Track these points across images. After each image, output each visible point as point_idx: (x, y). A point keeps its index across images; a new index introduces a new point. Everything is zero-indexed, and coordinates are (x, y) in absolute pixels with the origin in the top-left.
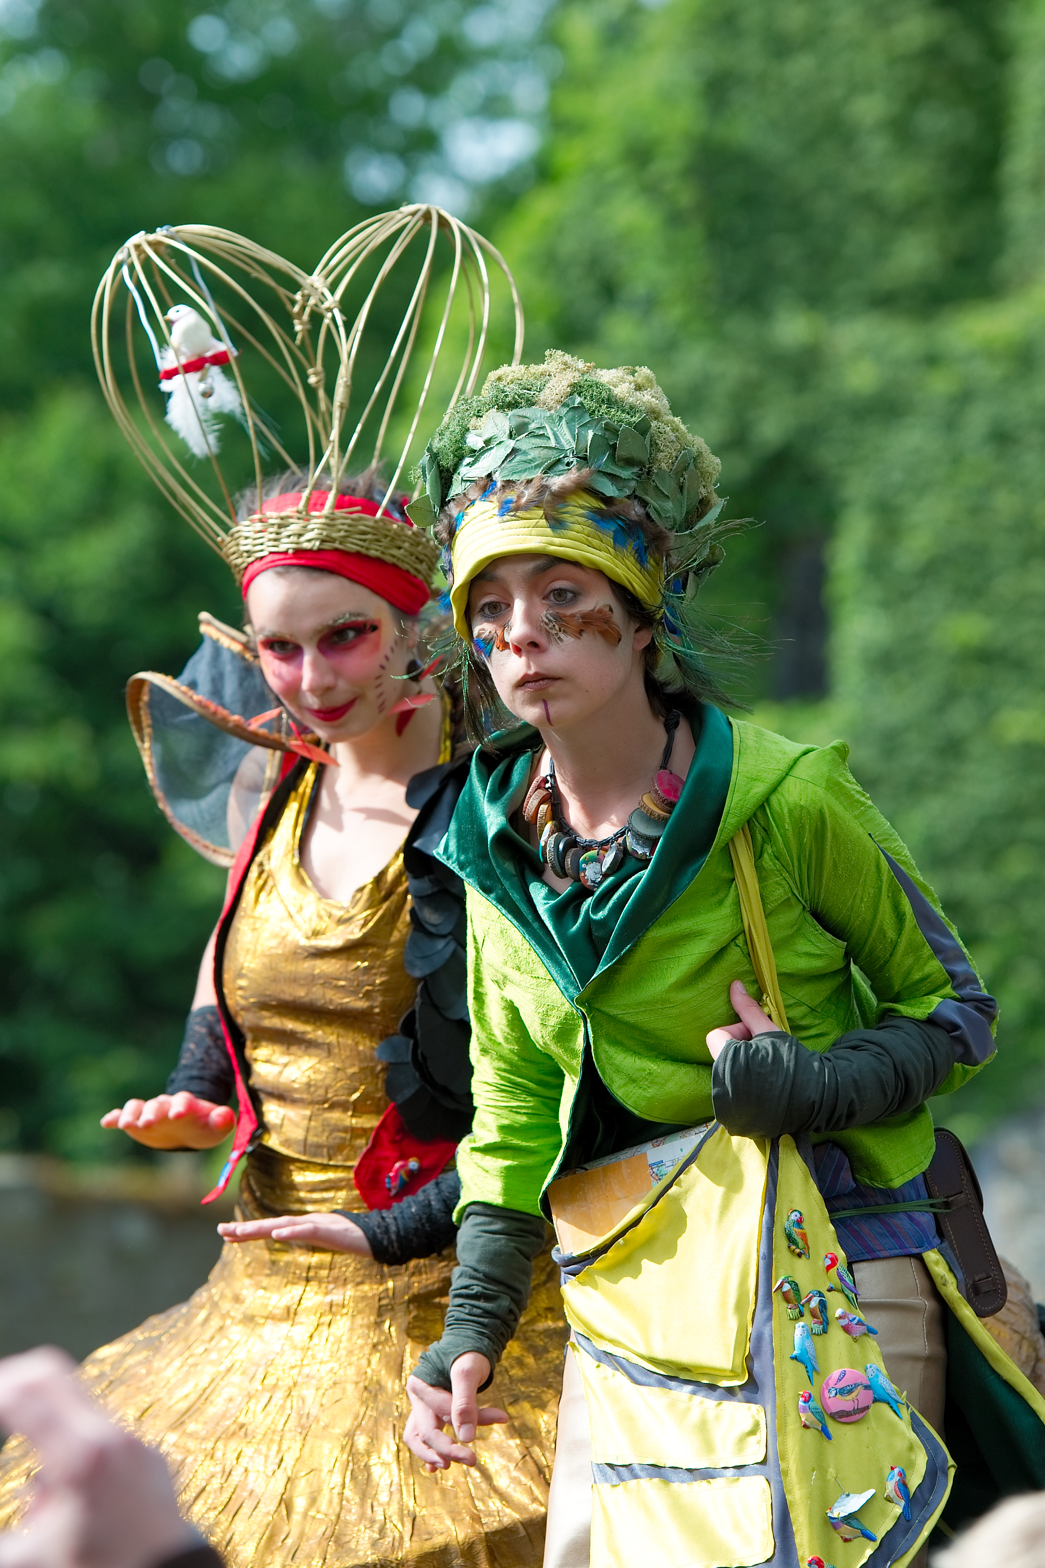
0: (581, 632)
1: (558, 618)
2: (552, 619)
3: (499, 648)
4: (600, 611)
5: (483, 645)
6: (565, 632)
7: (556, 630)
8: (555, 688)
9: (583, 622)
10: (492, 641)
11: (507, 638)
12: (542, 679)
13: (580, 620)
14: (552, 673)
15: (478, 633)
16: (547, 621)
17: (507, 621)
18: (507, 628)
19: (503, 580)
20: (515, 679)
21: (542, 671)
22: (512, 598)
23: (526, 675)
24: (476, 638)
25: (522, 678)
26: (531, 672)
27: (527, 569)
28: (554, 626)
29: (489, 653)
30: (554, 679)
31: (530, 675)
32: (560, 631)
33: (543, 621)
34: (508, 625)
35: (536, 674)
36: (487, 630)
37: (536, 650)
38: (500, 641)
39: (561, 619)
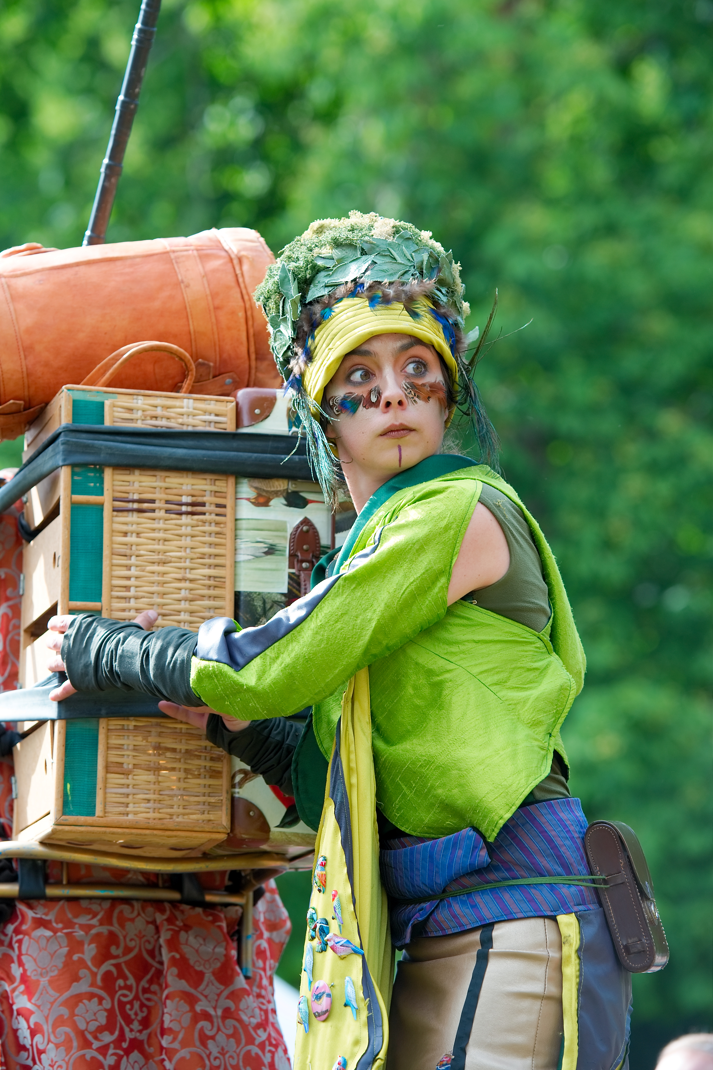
0: (429, 398)
2: (409, 386)
3: (365, 407)
4: (439, 383)
5: (349, 405)
6: (418, 397)
7: (412, 395)
8: (412, 437)
9: (431, 391)
10: (359, 402)
11: (374, 399)
12: (403, 430)
13: (429, 389)
14: (412, 426)
15: (344, 396)
16: (406, 388)
17: (374, 387)
18: (374, 392)
19: (376, 354)
20: (381, 429)
21: (406, 423)
22: (380, 369)
23: (393, 425)
24: (341, 400)
25: (388, 428)
26: (397, 423)
27: (395, 347)
28: (411, 391)
29: (354, 411)
30: (411, 430)
31: (396, 426)
32: (415, 395)
33: (403, 387)
34: (375, 389)
35: (401, 424)
36: (354, 393)
37: (401, 407)
38: (367, 401)
39: (415, 387)
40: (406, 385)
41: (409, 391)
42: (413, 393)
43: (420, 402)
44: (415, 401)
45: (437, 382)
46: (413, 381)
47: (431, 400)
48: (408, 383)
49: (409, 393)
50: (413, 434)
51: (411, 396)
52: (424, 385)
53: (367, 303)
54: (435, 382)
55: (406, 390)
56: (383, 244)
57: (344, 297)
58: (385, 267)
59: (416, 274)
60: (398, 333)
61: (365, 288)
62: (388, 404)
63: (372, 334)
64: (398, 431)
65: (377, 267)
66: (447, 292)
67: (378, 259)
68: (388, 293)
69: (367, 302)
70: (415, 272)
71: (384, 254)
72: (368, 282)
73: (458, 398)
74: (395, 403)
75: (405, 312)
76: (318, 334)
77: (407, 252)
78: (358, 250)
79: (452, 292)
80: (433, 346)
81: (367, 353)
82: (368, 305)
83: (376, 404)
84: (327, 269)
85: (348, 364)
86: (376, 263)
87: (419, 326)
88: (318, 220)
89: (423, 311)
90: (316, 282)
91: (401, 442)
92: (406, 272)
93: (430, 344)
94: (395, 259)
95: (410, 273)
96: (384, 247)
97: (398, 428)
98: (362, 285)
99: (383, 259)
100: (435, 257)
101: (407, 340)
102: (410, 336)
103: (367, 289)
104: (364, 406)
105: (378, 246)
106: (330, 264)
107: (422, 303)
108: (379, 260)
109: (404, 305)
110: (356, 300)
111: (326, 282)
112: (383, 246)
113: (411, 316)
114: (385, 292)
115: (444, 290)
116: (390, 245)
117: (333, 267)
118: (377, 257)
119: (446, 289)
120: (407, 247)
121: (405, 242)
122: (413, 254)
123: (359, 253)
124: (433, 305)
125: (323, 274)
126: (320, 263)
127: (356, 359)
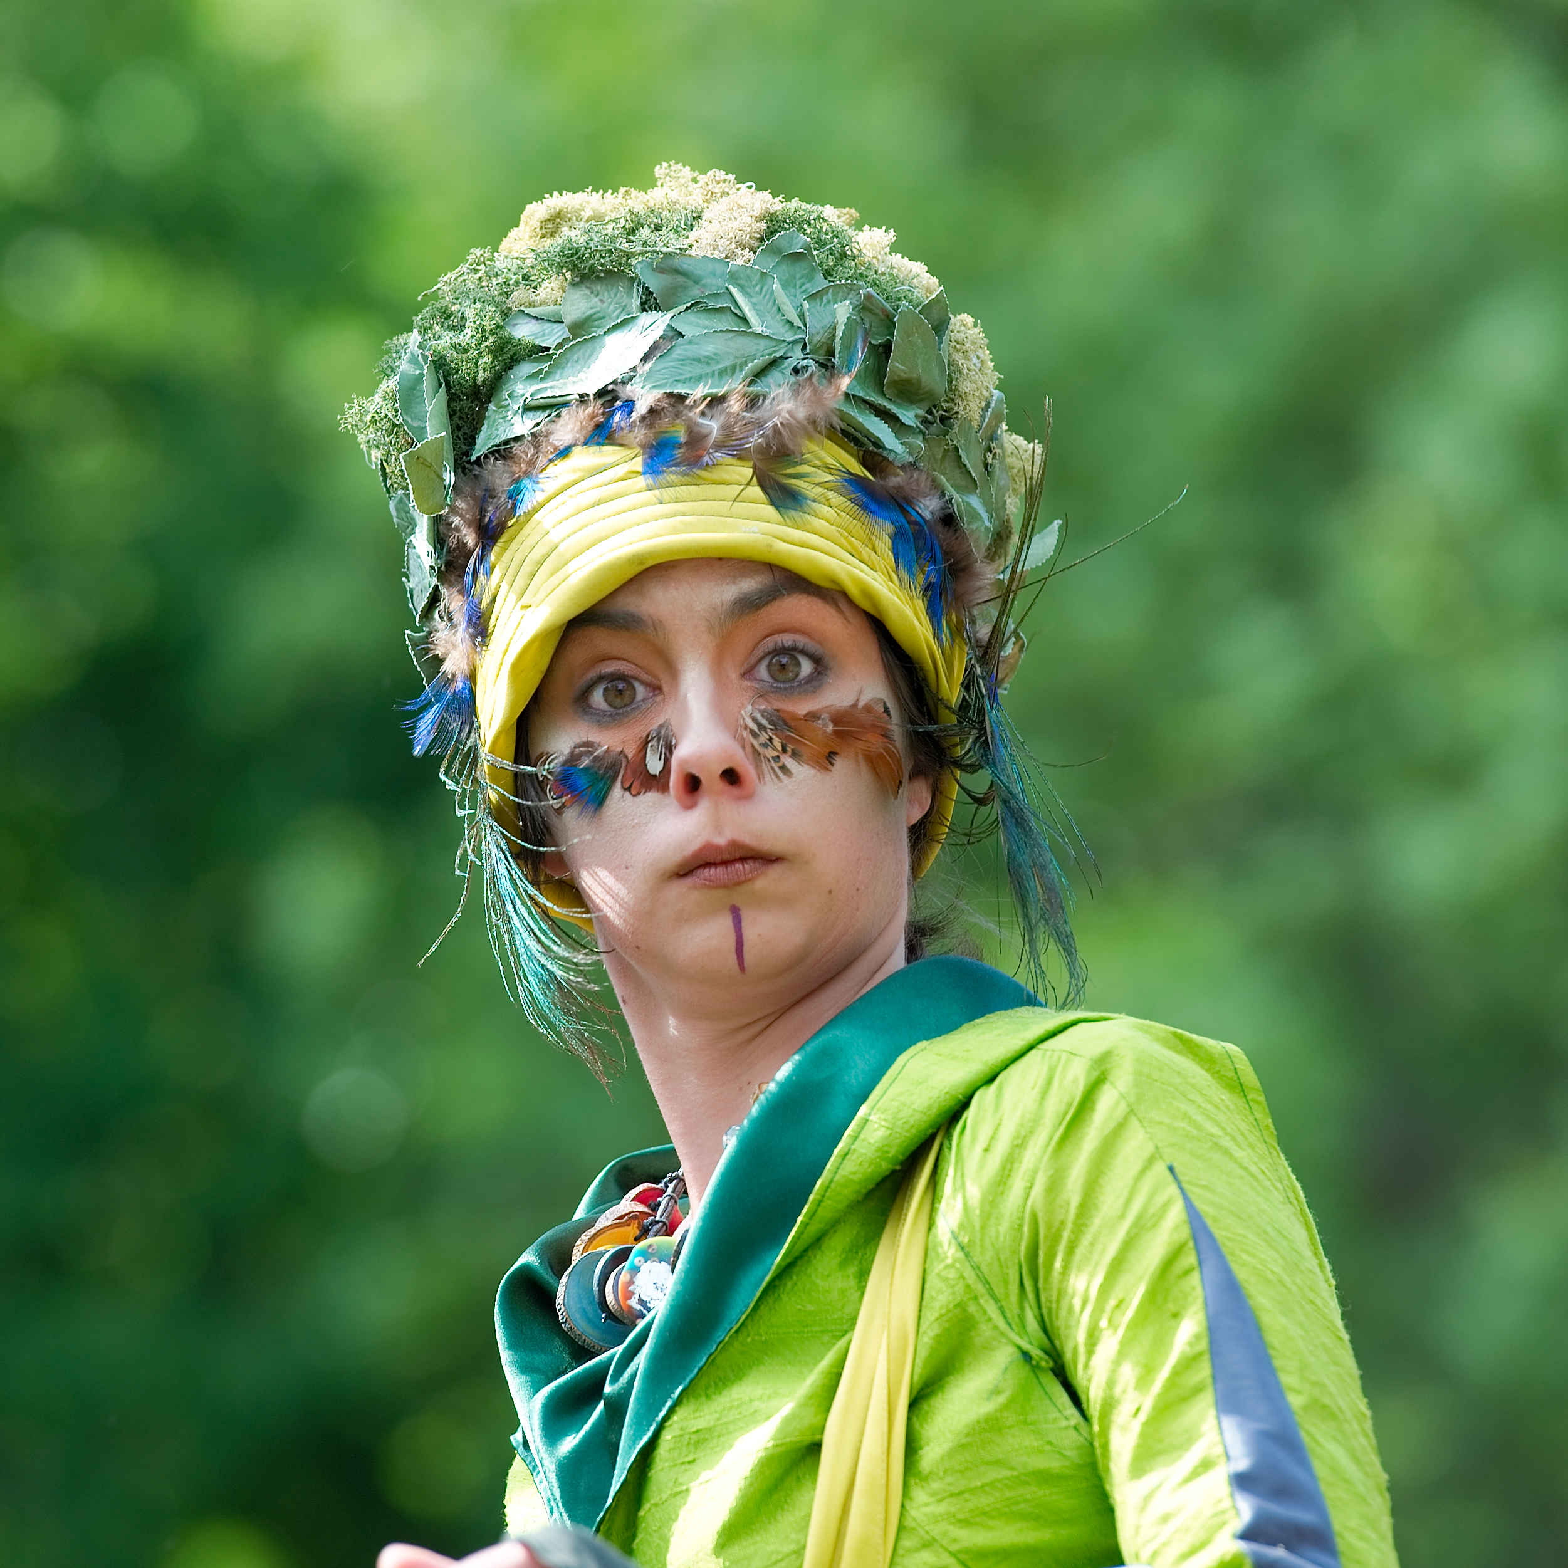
0: (830, 756)
1: (781, 723)
2: (764, 722)
3: (629, 789)
4: (868, 709)
5: (583, 782)
6: (795, 755)
7: (775, 749)
8: (768, 880)
9: (836, 733)
10: (610, 772)
11: (654, 765)
12: (743, 859)
13: (830, 728)
14: (768, 845)
15: (572, 753)
16: (755, 728)
17: (655, 727)
18: (654, 742)
19: (657, 625)
20: (674, 858)
21: (748, 840)
22: (672, 670)
23: (708, 847)
24: (563, 765)
25: (696, 855)
26: (721, 841)
27: (718, 602)
28: (770, 739)
29: (599, 801)
30: (767, 859)
31: (717, 848)
32: (784, 750)
33: (746, 727)
34: (659, 733)
35: (734, 844)
36: (599, 745)
37: (734, 791)
38: (634, 773)
39: (786, 723)
40: (755, 720)
41: (764, 737)
42: (777, 743)
43: (802, 772)
44: (783, 768)
45: (861, 704)
46: (778, 705)
47: (839, 762)
48: (762, 712)
49: (765, 745)
50: (775, 871)
51: (770, 753)
52: (813, 716)
53: (638, 464)
54: (855, 705)
55: (755, 735)
56: (713, 274)
57: (575, 445)
58: (708, 349)
59: (806, 368)
60: (729, 559)
61: (635, 416)
62: (693, 784)
63: (642, 563)
64: (725, 863)
65: (681, 349)
66: (925, 421)
67: (690, 323)
68: (704, 431)
69: (639, 460)
70: (805, 363)
71: (711, 304)
72: (645, 397)
73: (959, 752)
74: (710, 778)
75: (756, 491)
76: (498, 558)
77: (786, 300)
78: (635, 295)
79: (943, 419)
80: (845, 594)
81: (629, 624)
82: (640, 469)
83: (658, 783)
84: (538, 352)
85: (578, 654)
86: (681, 335)
87: (796, 534)
88: (556, 193)
89: (819, 484)
90: (505, 394)
91: (736, 897)
92: (774, 363)
93: (837, 588)
94: (744, 320)
95: (791, 363)
96: (714, 284)
97: (726, 857)
98: (629, 405)
99: (706, 323)
100: (884, 310)
101: (759, 579)
102: (770, 567)
103: (643, 418)
104: (627, 785)
105: (696, 282)
106: (551, 337)
107: (819, 458)
108: (691, 325)
109: (754, 467)
110: (609, 453)
111: (528, 395)
112: (714, 281)
113: (772, 503)
114: (696, 429)
115: (908, 416)
116: (733, 277)
117: (556, 348)
118: (691, 317)
119: (921, 412)
120: (785, 285)
121: (784, 267)
122: (806, 305)
123: (636, 303)
124: (864, 463)
125: (526, 368)
126: (524, 332)
127: (601, 640)
